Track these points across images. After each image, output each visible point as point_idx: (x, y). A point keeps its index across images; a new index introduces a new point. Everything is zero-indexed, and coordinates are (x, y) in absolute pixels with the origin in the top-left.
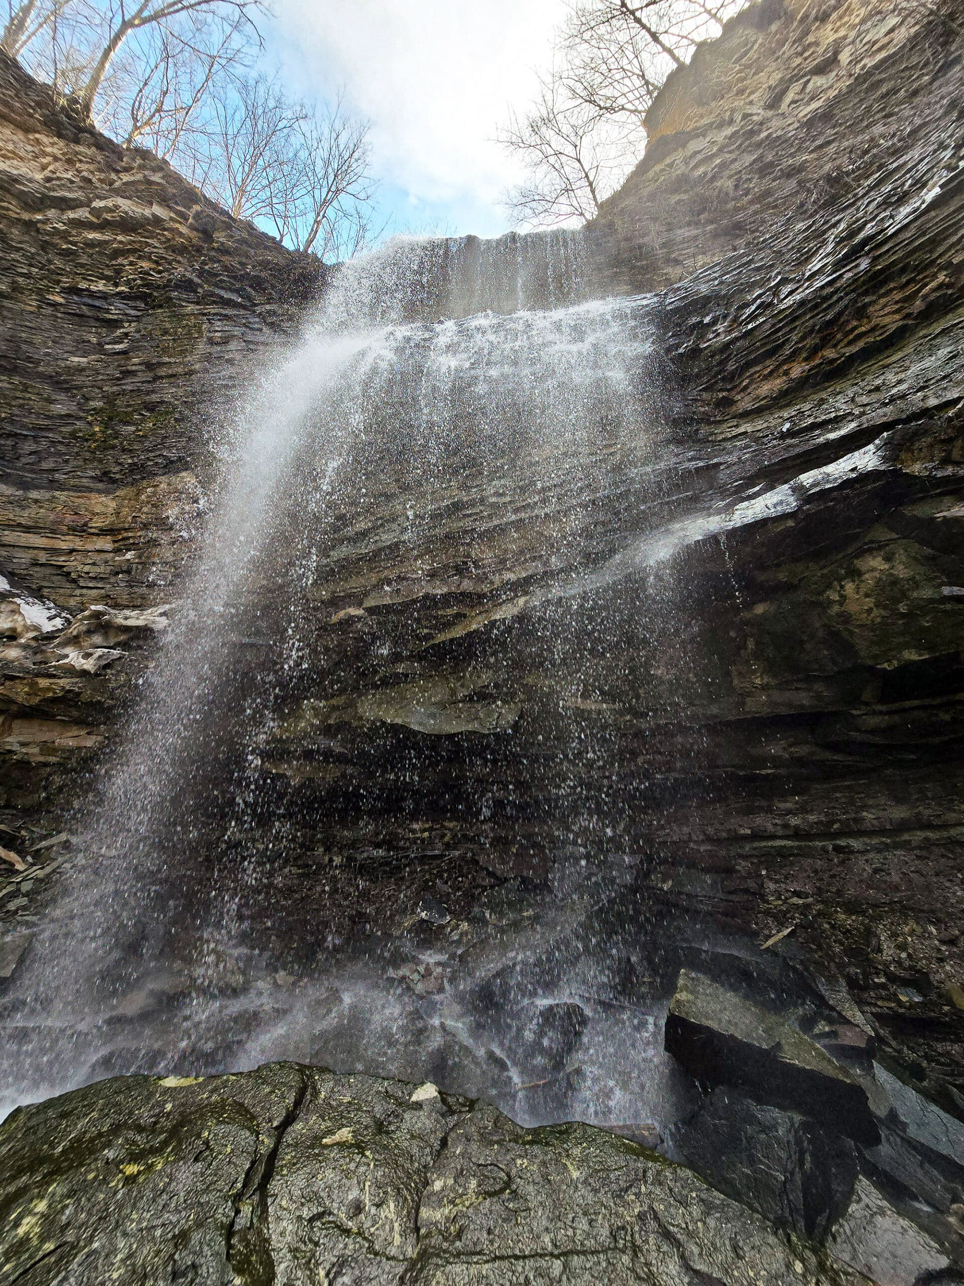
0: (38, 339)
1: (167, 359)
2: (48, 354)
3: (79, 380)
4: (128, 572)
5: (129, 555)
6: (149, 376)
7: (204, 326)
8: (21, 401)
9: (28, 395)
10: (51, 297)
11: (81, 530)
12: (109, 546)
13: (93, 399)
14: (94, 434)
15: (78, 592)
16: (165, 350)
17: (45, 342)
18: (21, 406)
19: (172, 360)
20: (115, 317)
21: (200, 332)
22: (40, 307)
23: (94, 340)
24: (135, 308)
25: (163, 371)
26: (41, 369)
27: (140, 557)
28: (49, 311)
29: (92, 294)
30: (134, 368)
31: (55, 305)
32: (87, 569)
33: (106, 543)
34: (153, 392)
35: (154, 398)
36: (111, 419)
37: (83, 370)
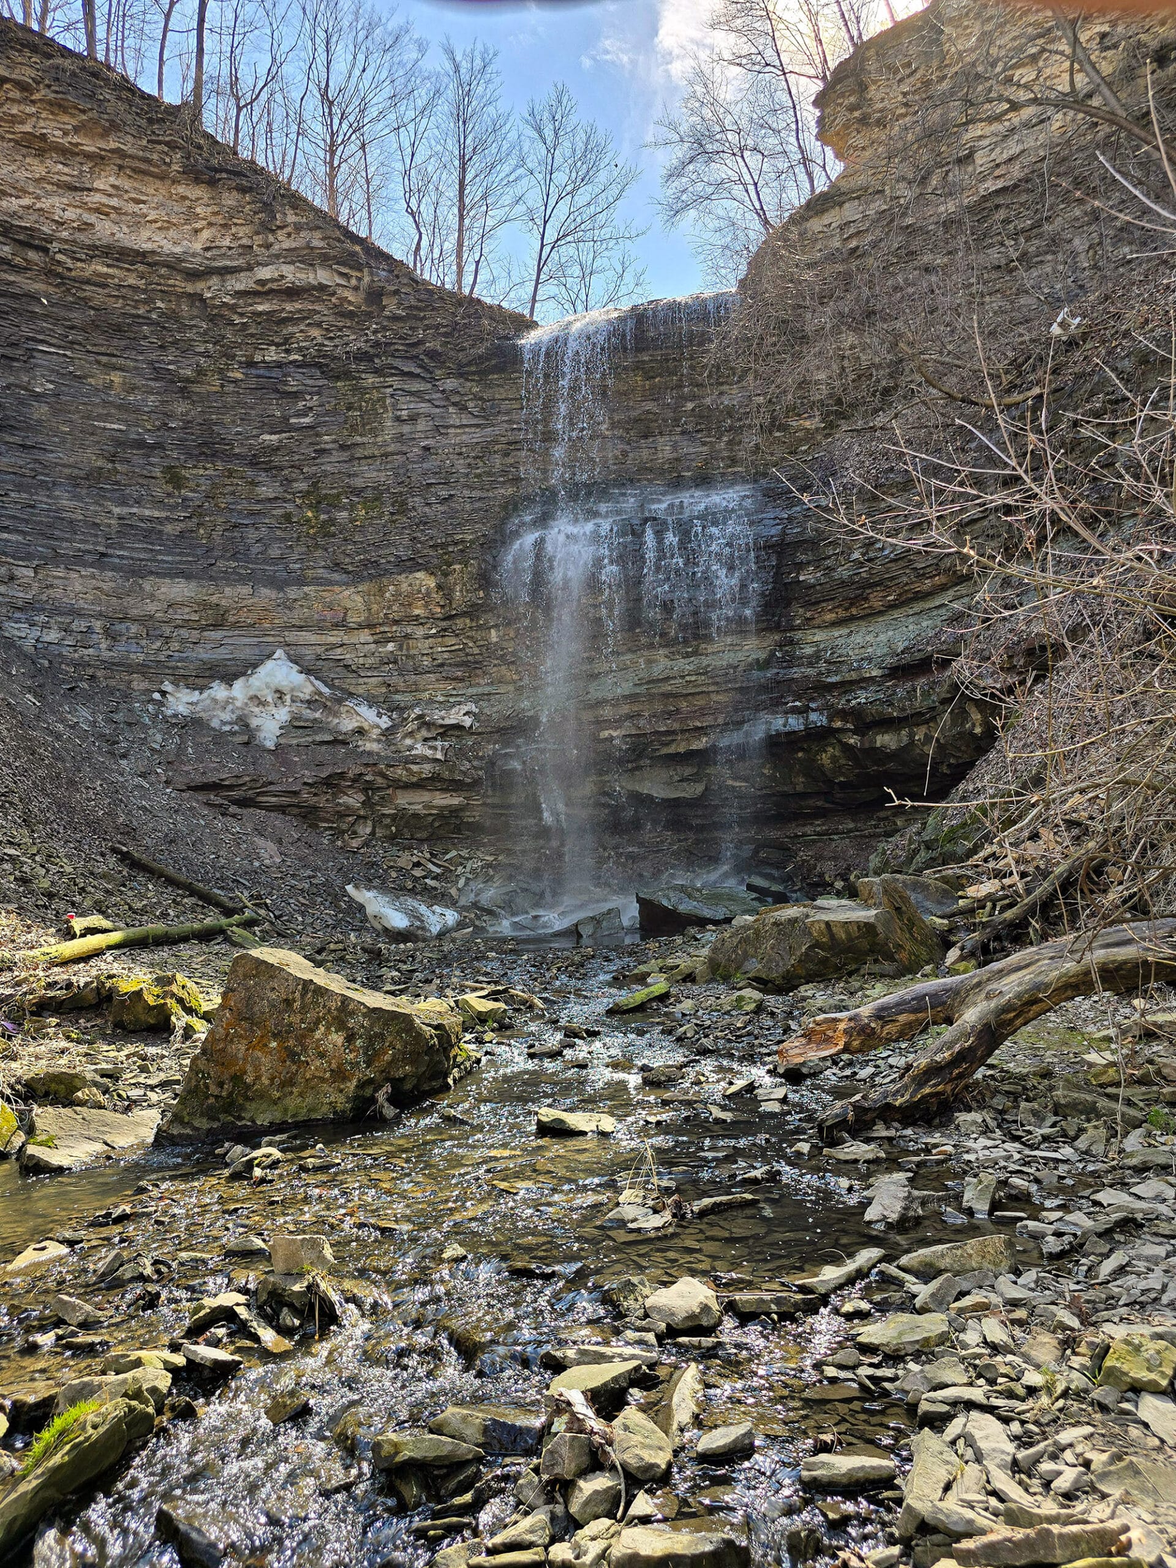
0: (227, 419)
1: (359, 439)
2: (239, 433)
3: (276, 460)
4: (395, 662)
5: (391, 647)
6: (344, 456)
7: (388, 401)
8: (231, 488)
9: (235, 481)
10: (230, 374)
11: (340, 625)
12: (370, 639)
13: (295, 480)
14: (308, 520)
15: (361, 681)
16: (353, 429)
17: (234, 422)
18: (233, 493)
19: (365, 440)
20: (295, 389)
21: (384, 407)
22: (222, 386)
23: (278, 414)
24: (311, 377)
25: (359, 452)
26: (237, 451)
27: (401, 648)
28: (230, 388)
29: (268, 366)
30: (327, 447)
31: (235, 381)
32: (361, 661)
33: (365, 636)
34: (355, 475)
35: (358, 482)
36: (319, 502)
37: (278, 449)
